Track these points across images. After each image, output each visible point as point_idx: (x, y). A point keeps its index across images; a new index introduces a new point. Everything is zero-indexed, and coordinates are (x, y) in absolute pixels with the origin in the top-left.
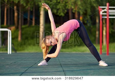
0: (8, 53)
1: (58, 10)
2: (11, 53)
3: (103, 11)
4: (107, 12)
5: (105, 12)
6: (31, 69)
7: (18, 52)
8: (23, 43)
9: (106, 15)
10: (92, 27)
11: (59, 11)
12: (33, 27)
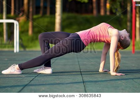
0: (15, 51)
2: (18, 51)
6: (39, 79)
7: (27, 49)
8: (35, 38)
10: (122, 17)
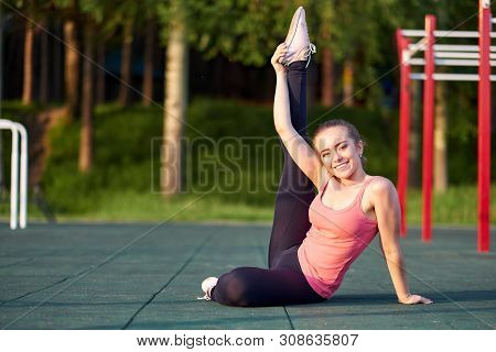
0: (13, 225)
1: (239, 38)
2: (23, 224)
3: (414, 48)
4: (427, 54)
5: (420, 54)
7: (60, 220)
8: (99, 180)
9: (421, 69)
11: (244, 47)
12: (144, 111)
